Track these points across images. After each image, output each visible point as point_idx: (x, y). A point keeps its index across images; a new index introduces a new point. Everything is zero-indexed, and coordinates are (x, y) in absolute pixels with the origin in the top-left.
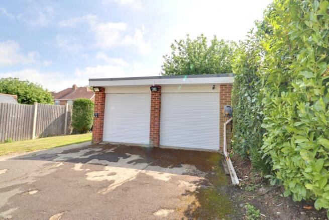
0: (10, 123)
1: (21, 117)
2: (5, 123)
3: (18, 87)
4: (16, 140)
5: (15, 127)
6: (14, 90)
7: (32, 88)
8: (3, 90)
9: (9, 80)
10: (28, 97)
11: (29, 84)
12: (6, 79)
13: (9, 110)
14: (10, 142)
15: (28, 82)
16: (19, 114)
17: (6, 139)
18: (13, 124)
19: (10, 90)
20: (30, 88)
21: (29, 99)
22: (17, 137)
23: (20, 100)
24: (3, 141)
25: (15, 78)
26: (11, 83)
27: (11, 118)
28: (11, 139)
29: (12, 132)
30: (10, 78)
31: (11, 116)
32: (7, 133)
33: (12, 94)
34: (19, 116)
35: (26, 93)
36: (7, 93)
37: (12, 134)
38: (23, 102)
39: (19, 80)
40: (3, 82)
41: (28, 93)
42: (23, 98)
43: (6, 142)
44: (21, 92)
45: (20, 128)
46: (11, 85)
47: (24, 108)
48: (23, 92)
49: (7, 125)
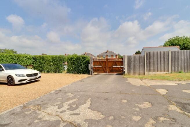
0: (181, 62)
1: (187, 58)
2: (178, 62)
3: (179, 41)
4: (185, 72)
5: (184, 64)
6: (177, 43)
7: (188, 40)
8: (171, 45)
9: (173, 38)
10: (186, 46)
11: (185, 38)
12: (172, 39)
13: (180, 54)
14: (182, 73)
15: (184, 37)
16: (186, 56)
17: (180, 71)
18: (182, 62)
19: (175, 44)
20: (186, 40)
21: (186, 47)
22: (185, 70)
23: (181, 48)
24: (178, 72)
25: (177, 37)
26: (175, 40)
27: (181, 59)
28: (182, 71)
29: (182, 67)
30: (174, 37)
31: (181, 57)
32: (180, 68)
33: (176, 46)
34: (186, 58)
35: (184, 44)
36: (173, 46)
37: (182, 68)
38: (182, 49)
39: (179, 37)
40: (171, 40)
41: (185, 43)
42: (183, 47)
43: (180, 72)
44: (181, 44)
45: (187, 65)
46: (175, 41)
47: (188, 52)
48: (182, 44)
49: (179, 63)
